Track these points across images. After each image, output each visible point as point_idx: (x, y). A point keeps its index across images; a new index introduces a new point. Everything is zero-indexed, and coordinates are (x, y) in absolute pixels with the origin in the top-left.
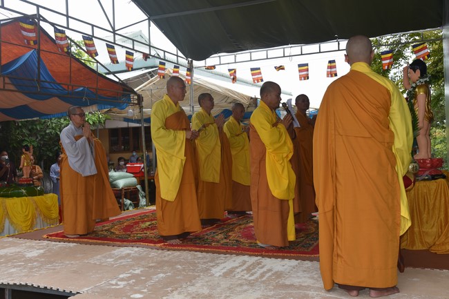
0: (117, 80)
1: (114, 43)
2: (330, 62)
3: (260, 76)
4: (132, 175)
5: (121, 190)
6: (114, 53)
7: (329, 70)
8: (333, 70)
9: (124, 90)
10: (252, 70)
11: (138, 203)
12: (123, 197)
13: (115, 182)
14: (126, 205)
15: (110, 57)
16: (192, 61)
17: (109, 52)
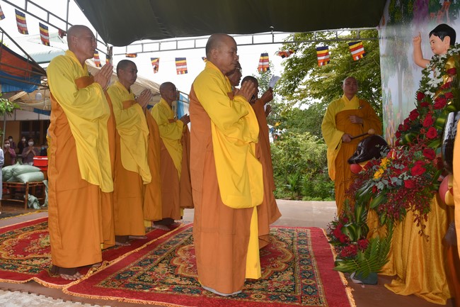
0: (26, 57)
1: (25, 11)
2: (263, 55)
3: (185, 67)
4: (39, 169)
5: (25, 185)
6: (24, 22)
7: (261, 64)
8: (266, 63)
9: (33, 69)
10: (177, 59)
11: (44, 200)
12: (27, 192)
13: (19, 176)
14: (30, 202)
15: (18, 26)
16: (111, 48)
17: (18, 20)
